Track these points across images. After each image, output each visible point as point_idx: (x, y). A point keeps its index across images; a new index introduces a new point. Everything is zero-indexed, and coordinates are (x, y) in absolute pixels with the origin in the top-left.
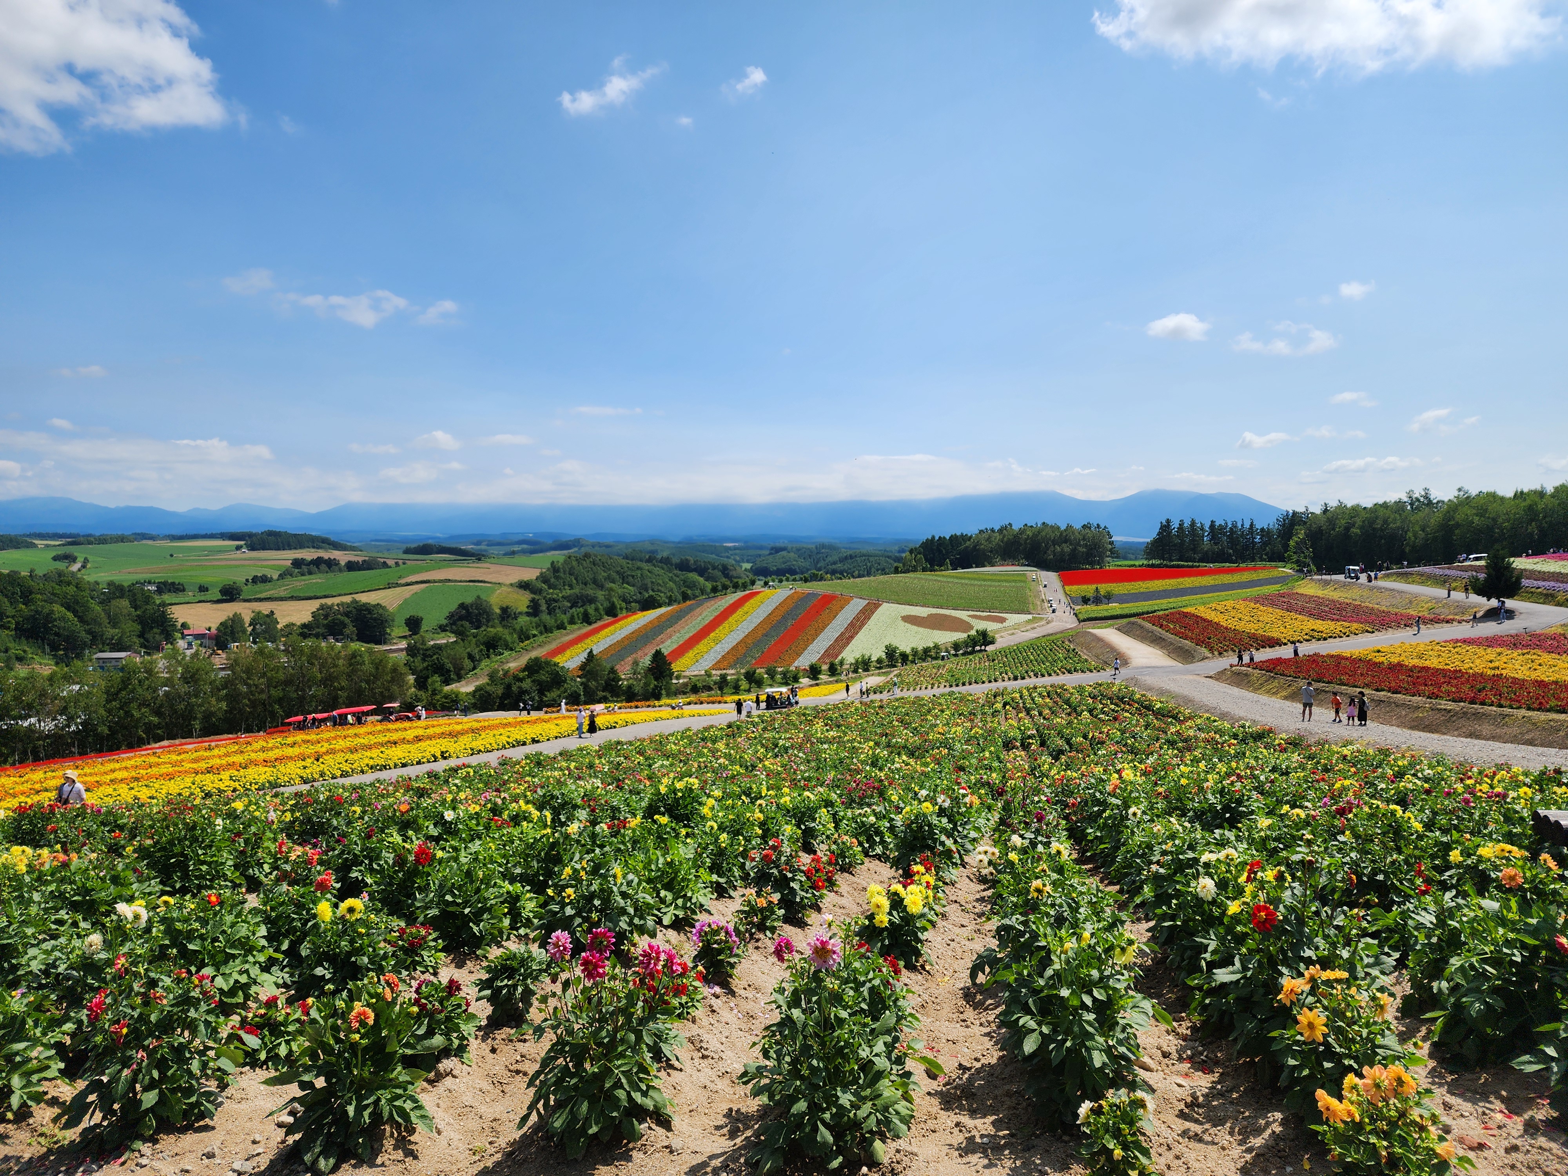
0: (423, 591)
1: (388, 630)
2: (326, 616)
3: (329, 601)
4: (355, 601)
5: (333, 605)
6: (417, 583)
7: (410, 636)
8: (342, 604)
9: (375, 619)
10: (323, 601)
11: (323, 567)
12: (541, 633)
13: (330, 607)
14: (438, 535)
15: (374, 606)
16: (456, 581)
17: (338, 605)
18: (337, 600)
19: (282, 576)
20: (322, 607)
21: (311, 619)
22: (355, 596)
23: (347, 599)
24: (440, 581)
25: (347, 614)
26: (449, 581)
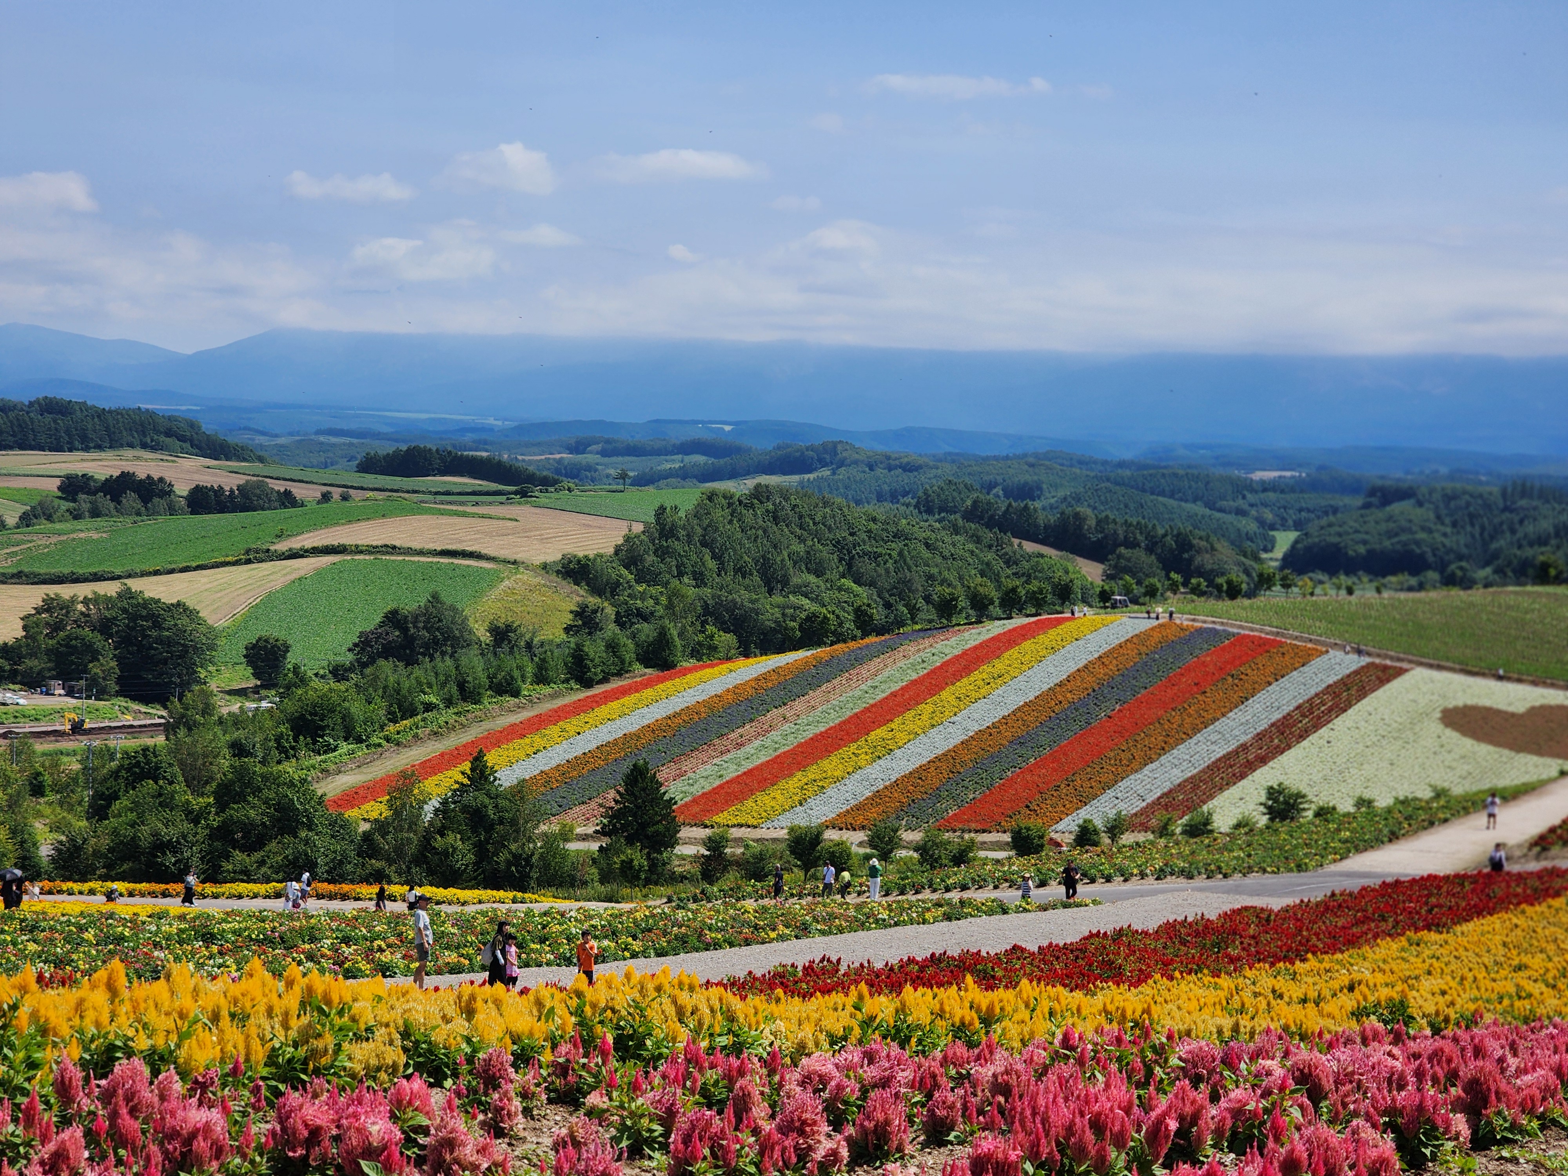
0: (319, 573)
1: (203, 674)
2: (57, 627)
3: (65, 591)
4: (127, 594)
5: (73, 600)
6: (316, 551)
7: (256, 690)
8: (96, 599)
9: (168, 643)
10: (53, 590)
11: (130, 499)
12: (449, 702)
13: (67, 606)
14: (491, 421)
15: (170, 608)
16: (409, 551)
17: (86, 601)
18: (84, 590)
19: (26, 520)
20: (49, 605)
21: (20, 633)
22: (130, 582)
23: (111, 589)
24: (373, 550)
25: (104, 627)
26: (393, 549)
